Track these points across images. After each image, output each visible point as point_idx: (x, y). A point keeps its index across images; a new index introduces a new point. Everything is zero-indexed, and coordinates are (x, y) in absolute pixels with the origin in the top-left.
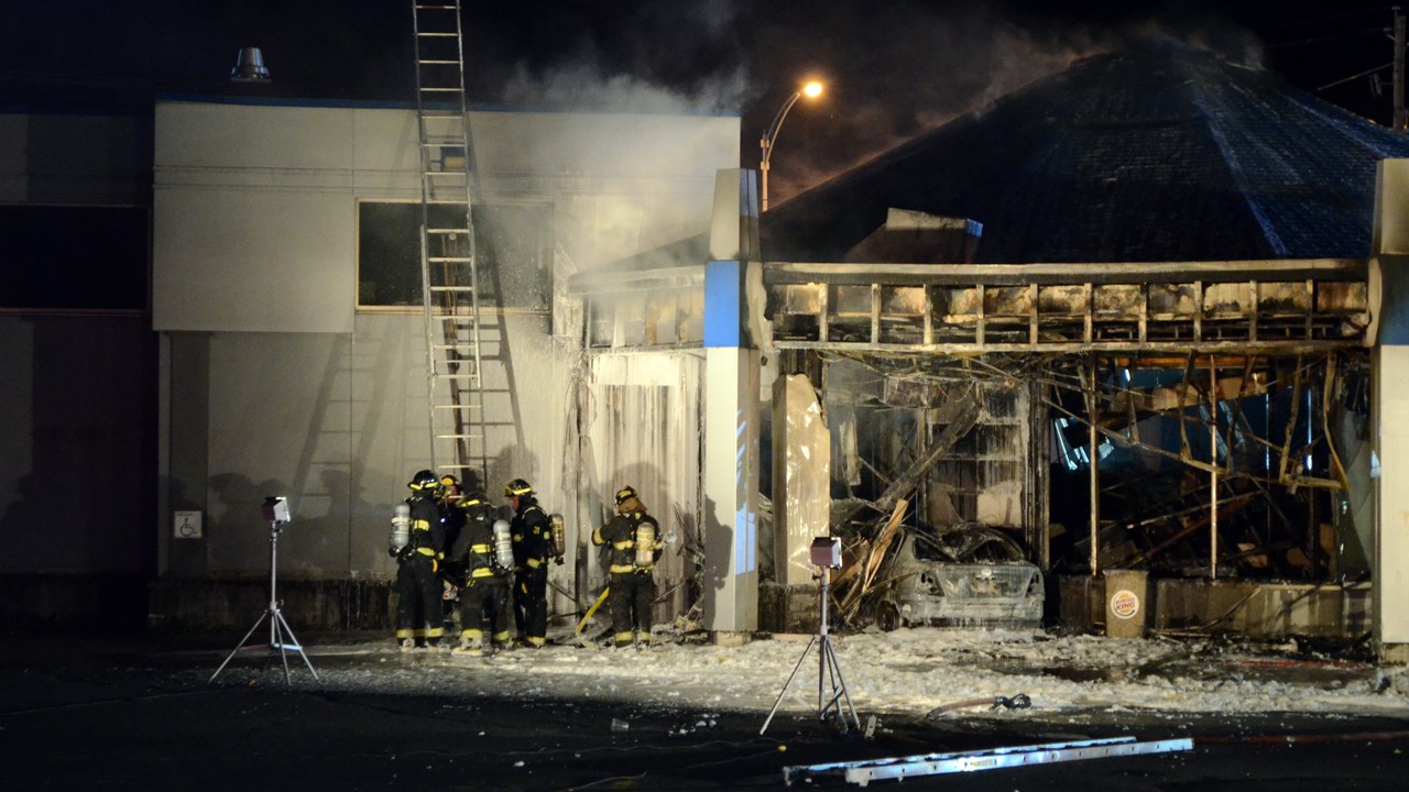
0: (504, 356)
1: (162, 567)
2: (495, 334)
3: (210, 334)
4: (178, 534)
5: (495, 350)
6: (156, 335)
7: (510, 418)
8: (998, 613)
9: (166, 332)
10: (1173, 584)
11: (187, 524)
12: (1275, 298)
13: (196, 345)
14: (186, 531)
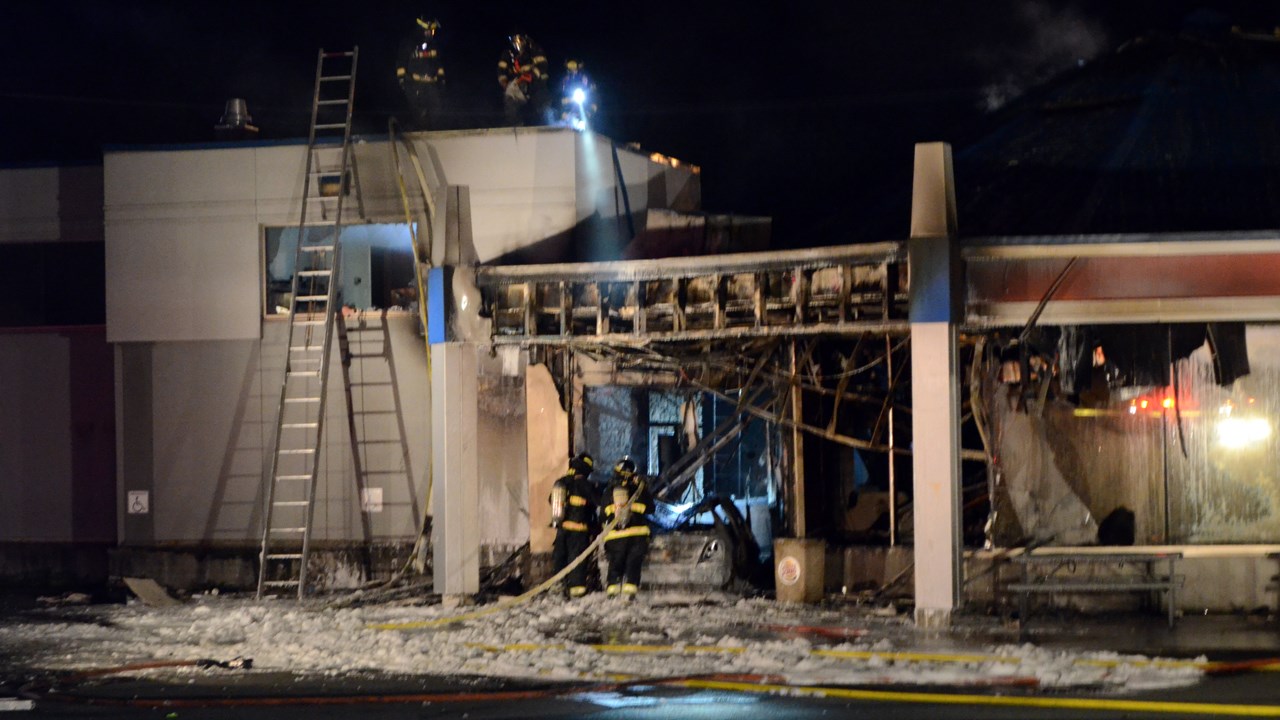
0: (387, 353)
1: (121, 538)
2: (380, 335)
3: (150, 345)
4: (131, 510)
5: (379, 348)
6: (112, 345)
7: (393, 407)
8: (674, 579)
9: (119, 344)
10: (857, 551)
11: (138, 502)
12: (867, 280)
13: (141, 353)
14: (138, 508)
